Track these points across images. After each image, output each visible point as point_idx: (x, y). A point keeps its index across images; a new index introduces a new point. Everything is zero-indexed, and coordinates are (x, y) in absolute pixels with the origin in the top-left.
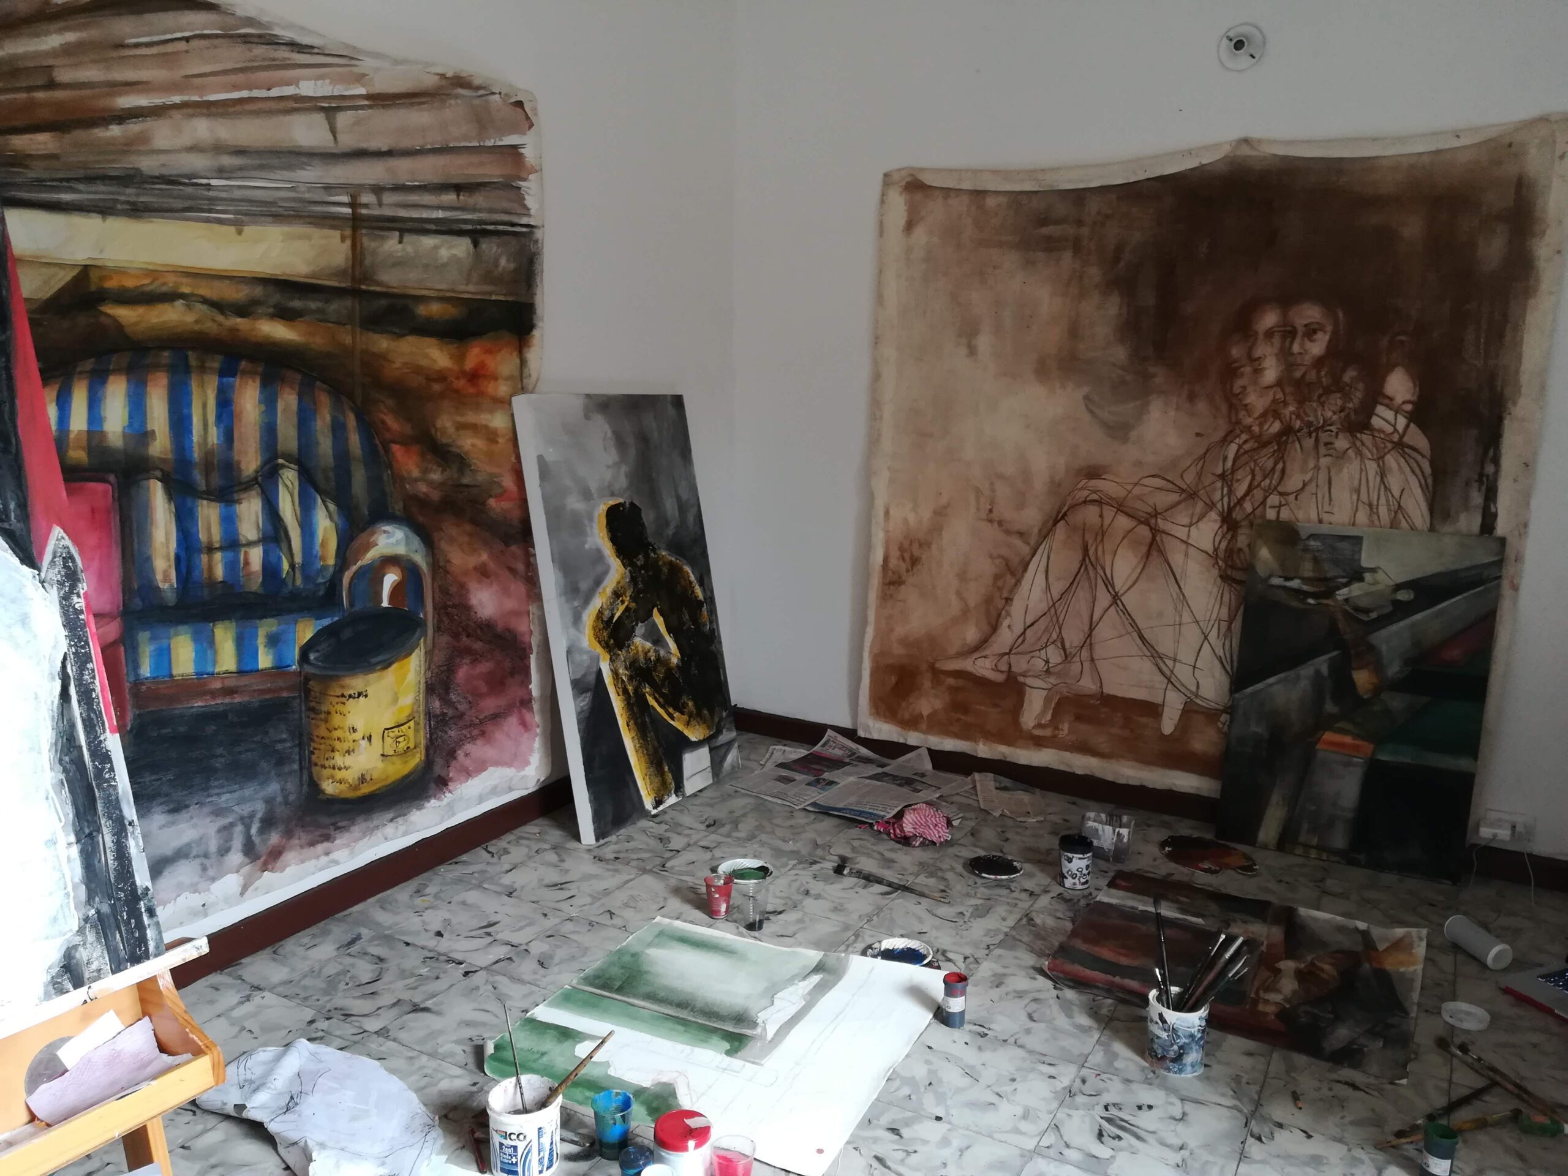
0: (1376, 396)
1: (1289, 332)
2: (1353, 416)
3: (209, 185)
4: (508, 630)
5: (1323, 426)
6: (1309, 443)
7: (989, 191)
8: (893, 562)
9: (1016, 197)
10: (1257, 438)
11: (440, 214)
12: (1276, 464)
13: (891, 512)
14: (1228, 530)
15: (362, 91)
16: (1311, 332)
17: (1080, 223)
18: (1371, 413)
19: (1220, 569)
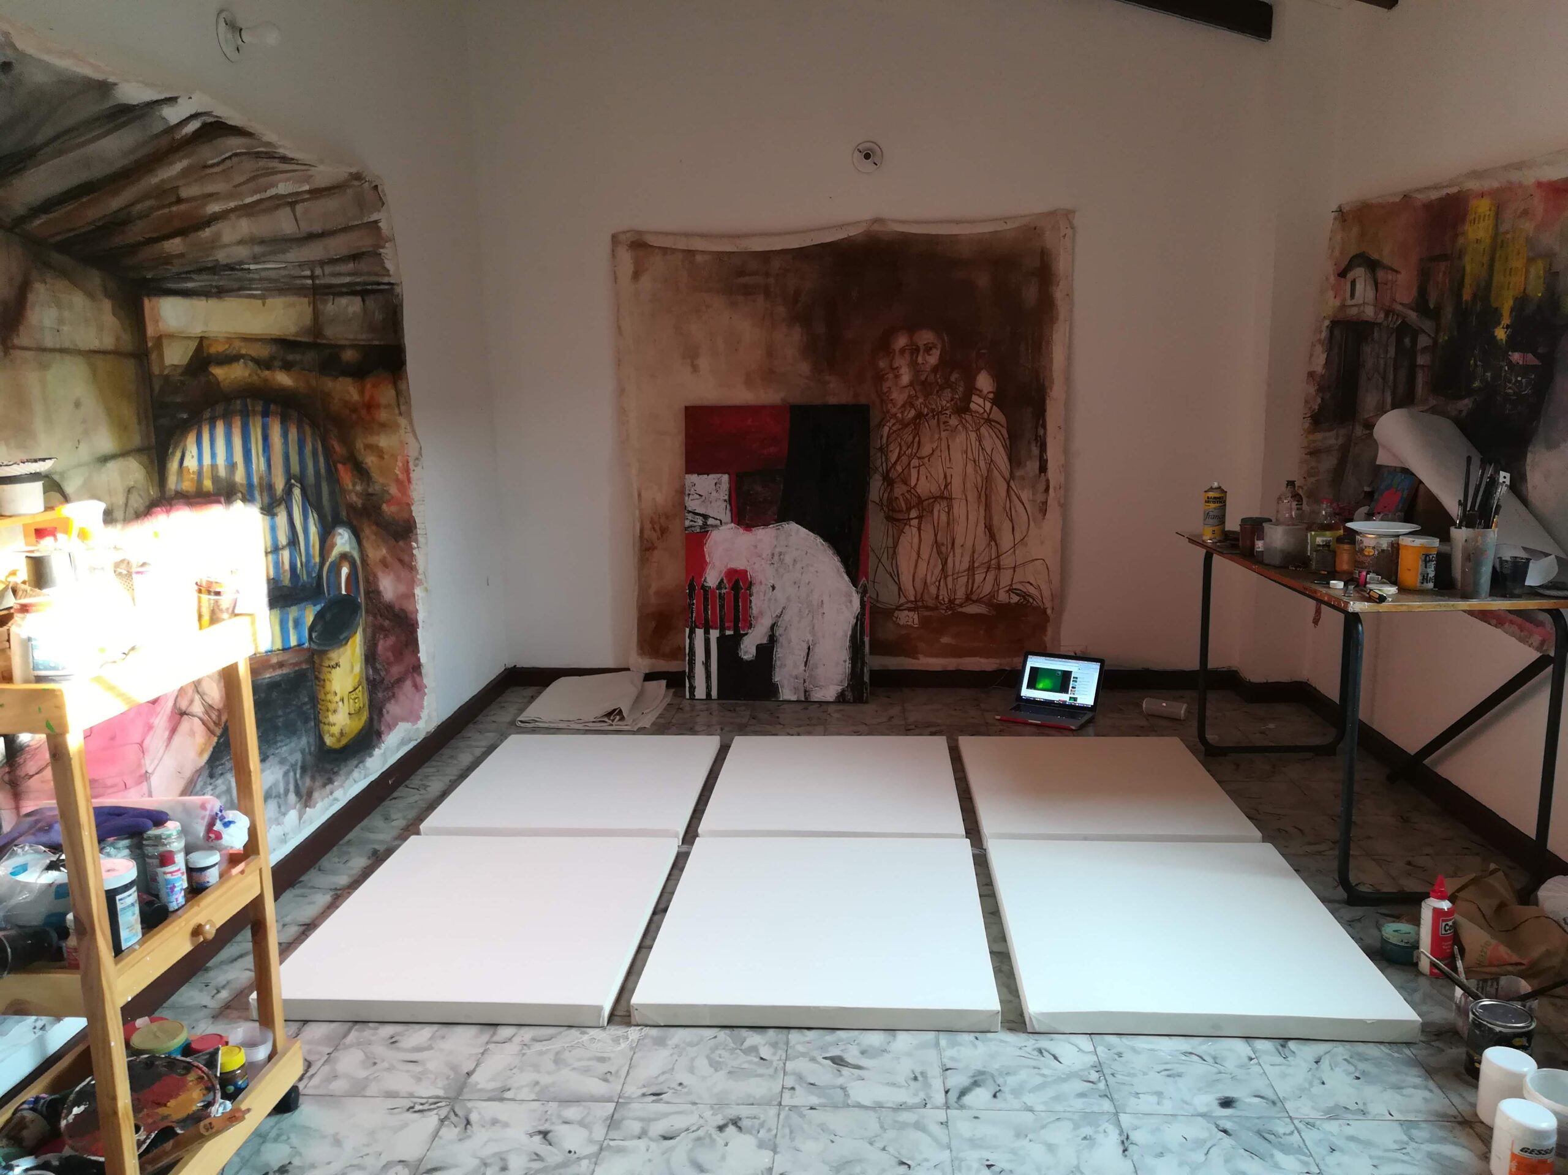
0: (971, 390)
1: (915, 349)
2: (958, 402)
3: (249, 269)
4: (402, 610)
5: (941, 412)
6: (934, 422)
7: (698, 251)
8: (648, 533)
9: (720, 257)
10: (901, 421)
11: (347, 280)
12: (914, 438)
13: (643, 494)
14: (888, 486)
15: (307, 187)
16: (928, 349)
17: (767, 275)
18: (969, 401)
19: (885, 512)
